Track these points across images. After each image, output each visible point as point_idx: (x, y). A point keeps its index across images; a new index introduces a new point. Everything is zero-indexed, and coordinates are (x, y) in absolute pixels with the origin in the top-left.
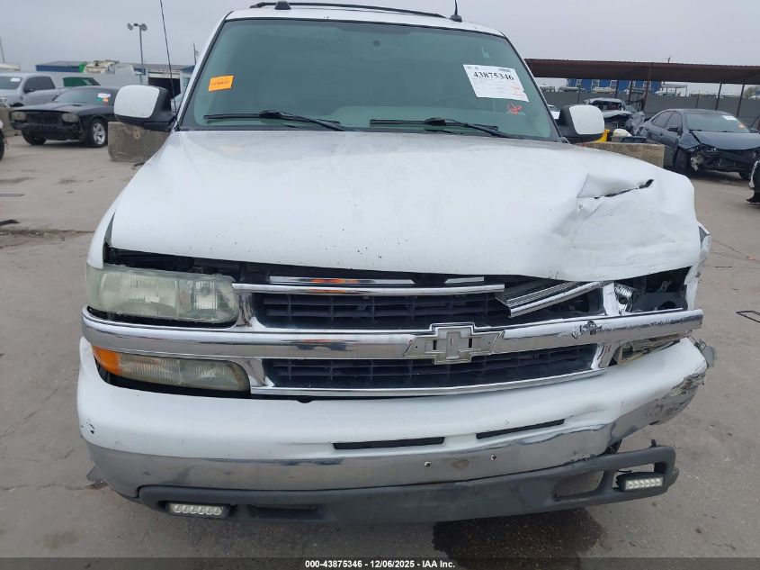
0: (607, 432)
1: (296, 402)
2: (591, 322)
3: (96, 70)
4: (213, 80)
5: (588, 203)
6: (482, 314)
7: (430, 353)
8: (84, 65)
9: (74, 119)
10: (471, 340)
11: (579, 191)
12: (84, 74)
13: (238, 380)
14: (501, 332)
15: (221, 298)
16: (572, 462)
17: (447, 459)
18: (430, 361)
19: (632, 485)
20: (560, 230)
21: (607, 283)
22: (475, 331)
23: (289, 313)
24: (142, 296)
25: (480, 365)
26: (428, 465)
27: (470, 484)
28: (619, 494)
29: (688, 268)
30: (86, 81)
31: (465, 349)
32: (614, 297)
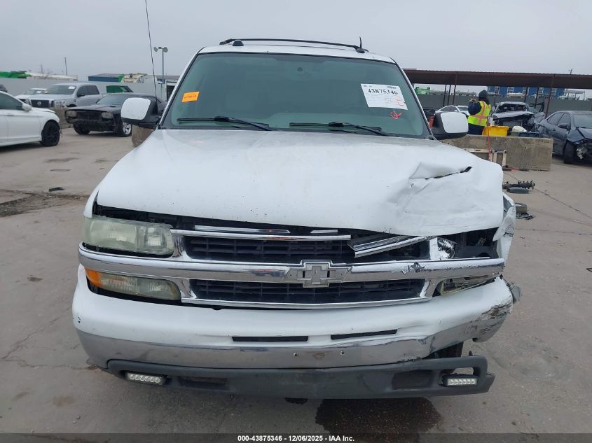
0: (429, 341)
1: (211, 309)
2: (416, 263)
3: (130, 80)
4: (186, 95)
5: (419, 183)
6: (339, 255)
7: (301, 280)
8: (122, 76)
9: (110, 116)
10: (329, 272)
11: (411, 175)
12: (122, 83)
13: (174, 293)
14: (349, 268)
15: (164, 239)
16: (403, 362)
17: (309, 352)
18: (301, 285)
19: (452, 382)
20: (394, 200)
21: (432, 238)
22: (331, 266)
23: (206, 250)
24: (114, 237)
25: (336, 290)
26: (296, 355)
27: (326, 371)
28: (443, 388)
29: (497, 229)
30: (123, 89)
31: (324, 278)
32: (437, 247)
